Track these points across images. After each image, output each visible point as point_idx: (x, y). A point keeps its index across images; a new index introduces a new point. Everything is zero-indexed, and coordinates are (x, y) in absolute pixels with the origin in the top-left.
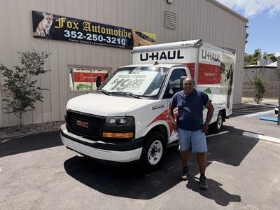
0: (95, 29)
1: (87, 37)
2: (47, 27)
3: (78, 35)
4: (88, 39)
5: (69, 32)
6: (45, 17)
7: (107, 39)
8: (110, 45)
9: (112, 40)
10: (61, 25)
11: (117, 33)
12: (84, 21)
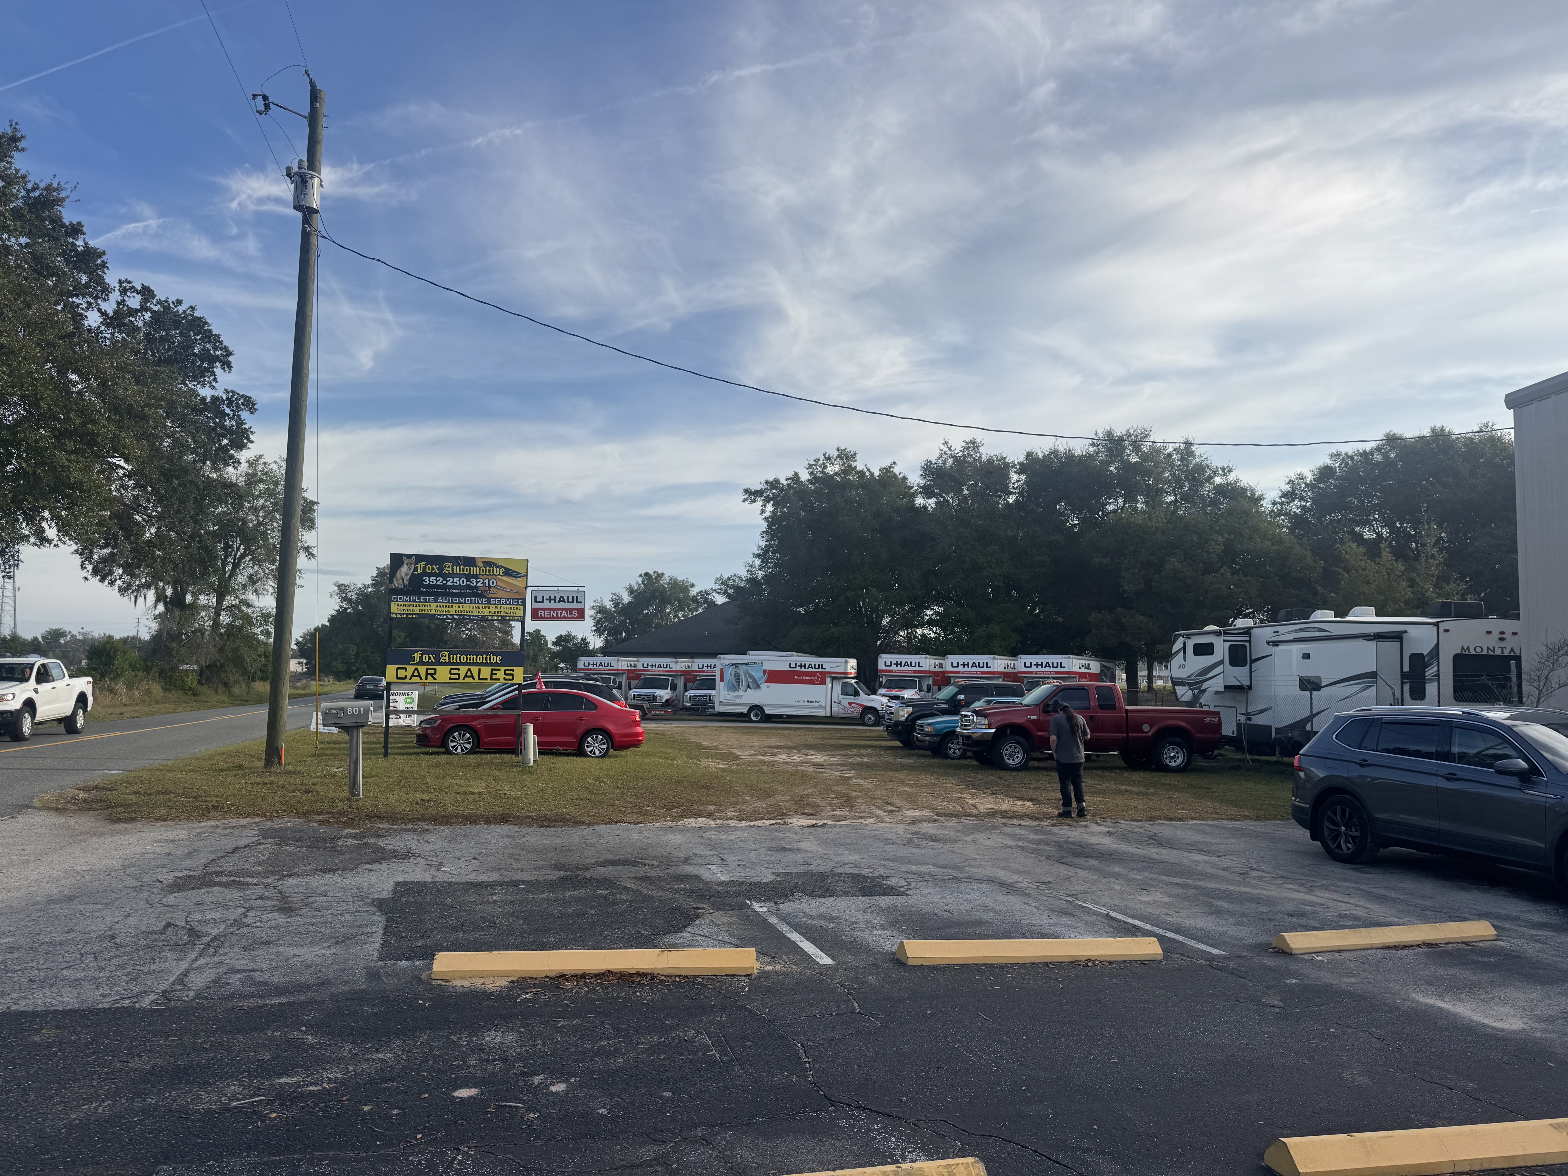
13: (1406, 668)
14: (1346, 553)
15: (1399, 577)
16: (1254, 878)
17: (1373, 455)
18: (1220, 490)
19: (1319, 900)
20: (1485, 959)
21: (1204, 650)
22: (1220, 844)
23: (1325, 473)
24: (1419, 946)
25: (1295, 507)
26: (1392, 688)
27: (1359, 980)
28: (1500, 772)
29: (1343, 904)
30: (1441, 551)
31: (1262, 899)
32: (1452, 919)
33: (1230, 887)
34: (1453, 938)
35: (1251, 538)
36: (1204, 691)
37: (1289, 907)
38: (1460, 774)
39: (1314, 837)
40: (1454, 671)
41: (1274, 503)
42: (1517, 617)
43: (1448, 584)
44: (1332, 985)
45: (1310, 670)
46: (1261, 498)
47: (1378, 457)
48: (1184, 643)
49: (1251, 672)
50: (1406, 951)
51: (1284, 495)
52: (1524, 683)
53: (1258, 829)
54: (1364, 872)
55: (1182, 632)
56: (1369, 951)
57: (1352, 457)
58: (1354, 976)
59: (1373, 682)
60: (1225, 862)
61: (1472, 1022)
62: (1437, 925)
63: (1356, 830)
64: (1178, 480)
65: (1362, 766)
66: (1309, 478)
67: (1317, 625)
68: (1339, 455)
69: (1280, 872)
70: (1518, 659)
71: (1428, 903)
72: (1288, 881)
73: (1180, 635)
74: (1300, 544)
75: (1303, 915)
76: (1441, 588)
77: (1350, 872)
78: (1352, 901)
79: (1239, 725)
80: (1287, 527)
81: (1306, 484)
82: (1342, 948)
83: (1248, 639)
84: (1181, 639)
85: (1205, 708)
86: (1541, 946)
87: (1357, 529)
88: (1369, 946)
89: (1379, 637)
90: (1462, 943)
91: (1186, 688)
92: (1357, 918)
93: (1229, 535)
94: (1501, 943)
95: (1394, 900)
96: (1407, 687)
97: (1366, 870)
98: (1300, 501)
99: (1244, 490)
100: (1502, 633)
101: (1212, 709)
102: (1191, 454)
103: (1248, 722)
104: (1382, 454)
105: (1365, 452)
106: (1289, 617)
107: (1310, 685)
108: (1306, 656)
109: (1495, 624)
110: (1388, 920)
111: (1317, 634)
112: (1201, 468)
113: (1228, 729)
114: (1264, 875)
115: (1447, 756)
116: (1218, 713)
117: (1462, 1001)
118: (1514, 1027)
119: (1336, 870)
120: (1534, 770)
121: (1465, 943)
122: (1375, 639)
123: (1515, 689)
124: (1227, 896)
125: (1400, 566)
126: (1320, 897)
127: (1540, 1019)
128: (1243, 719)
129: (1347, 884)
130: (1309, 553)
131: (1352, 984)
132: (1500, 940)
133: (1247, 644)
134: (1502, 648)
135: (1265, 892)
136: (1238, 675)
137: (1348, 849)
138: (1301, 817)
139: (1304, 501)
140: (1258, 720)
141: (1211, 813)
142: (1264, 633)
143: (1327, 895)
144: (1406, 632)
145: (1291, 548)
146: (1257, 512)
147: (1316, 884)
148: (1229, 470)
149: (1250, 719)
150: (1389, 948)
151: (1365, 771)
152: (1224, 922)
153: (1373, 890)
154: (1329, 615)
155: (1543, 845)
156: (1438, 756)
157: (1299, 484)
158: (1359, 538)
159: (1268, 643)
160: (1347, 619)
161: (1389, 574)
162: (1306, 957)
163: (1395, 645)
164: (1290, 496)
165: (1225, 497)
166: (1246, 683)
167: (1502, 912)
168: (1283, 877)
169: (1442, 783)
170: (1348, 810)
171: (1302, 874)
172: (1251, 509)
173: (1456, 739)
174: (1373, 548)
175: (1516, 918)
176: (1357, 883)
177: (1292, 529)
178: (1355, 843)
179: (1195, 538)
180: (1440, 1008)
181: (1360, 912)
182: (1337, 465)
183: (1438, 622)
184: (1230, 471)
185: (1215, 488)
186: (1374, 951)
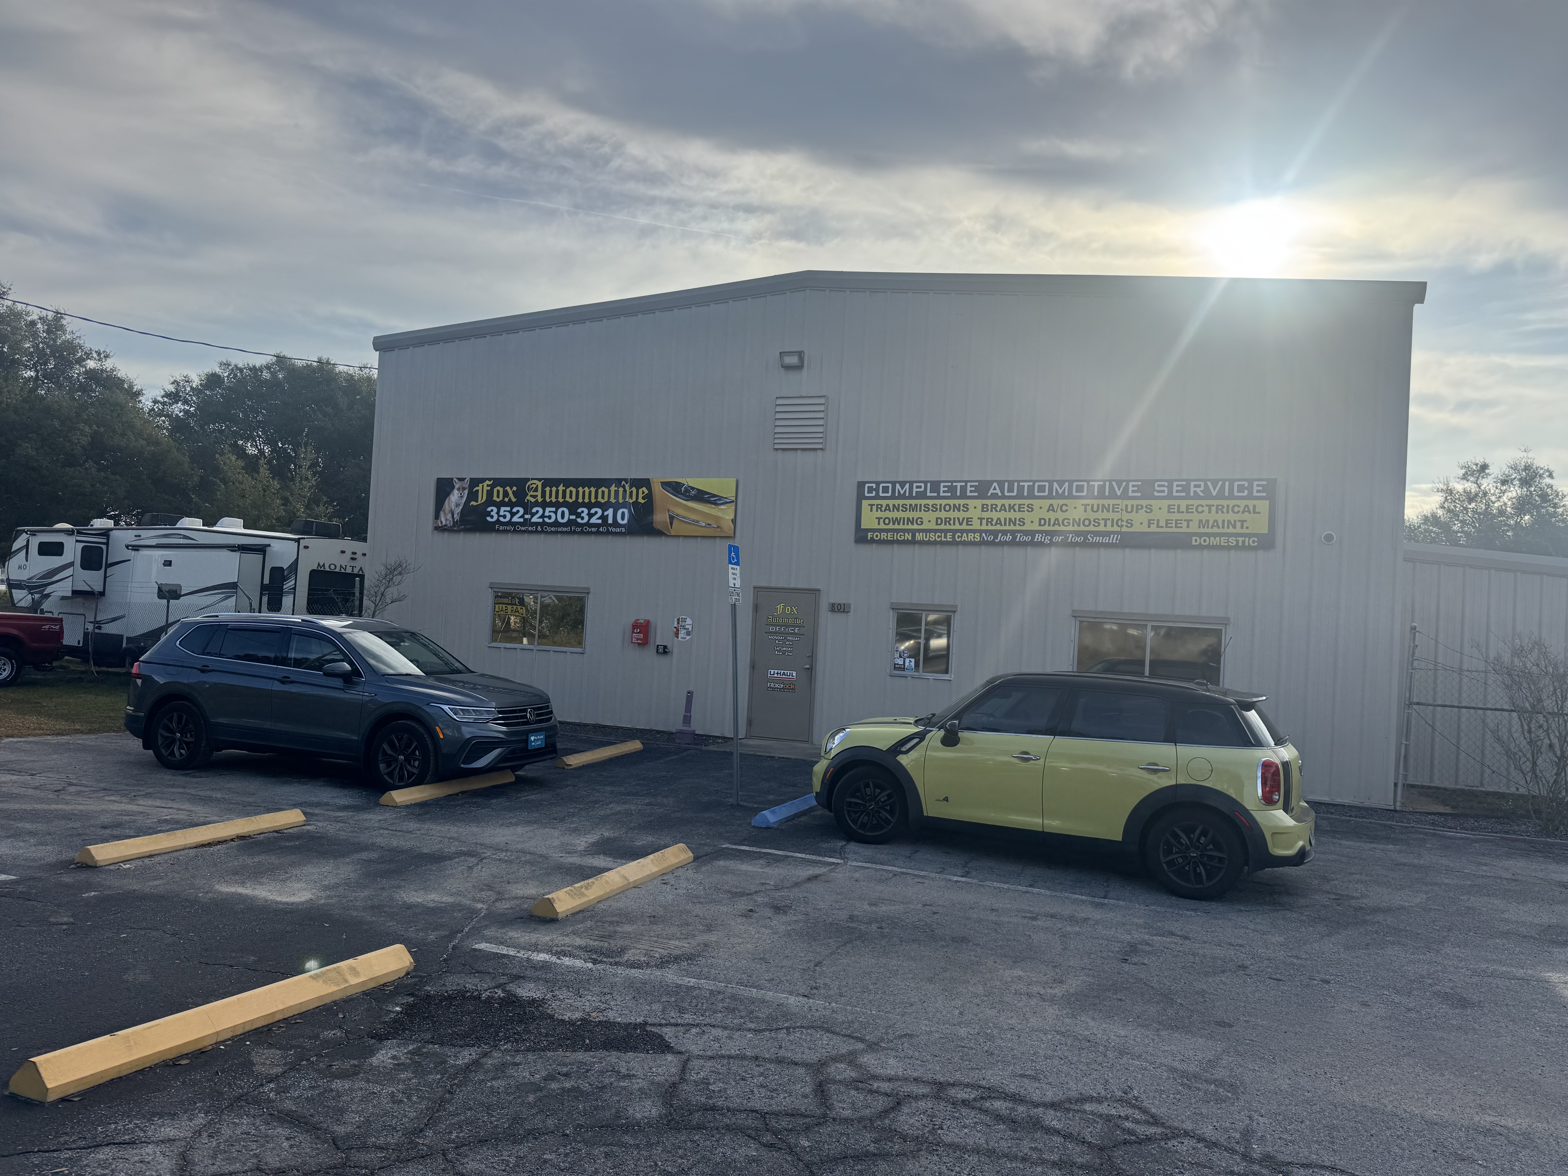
0: (551, 495)
1: (533, 515)
2: (457, 505)
3: (513, 514)
4: (535, 519)
5: (495, 509)
6: (457, 486)
7: (579, 515)
8: (586, 530)
9: (591, 516)
10: (482, 498)
11: (604, 494)
12: (528, 480)
13: (266, 581)
14: (224, 464)
15: (274, 494)
16: (70, 794)
17: (262, 372)
18: (92, 375)
19: (141, 809)
20: (292, 843)
21: (51, 549)
22: (38, 761)
23: (213, 380)
24: (232, 840)
25: (178, 409)
26: (249, 599)
27: (164, 881)
28: (329, 674)
29: (165, 810)
30: (314, 474)
31: (75, 815)
32: (269, 811)
33: (38, 806)
34: (266, 828)
35: (123, 435)
36: (48, 596)
37: (105, 819)
38: (293, 677)
39: (146, 747)
40: (309, 585)
41: (155, 402)
42: (365, 540)
43: (318, 506)
44: (134, 890)
45: (169, 578)
46: (139, 393)
47: (266, 375)
48: (28, 541)
49: (105, 577)
50: (219, 847)
51: (167, 395)
52: (365, 598)
53: (88, 743)
54: (194, 777)
55: (26, 528)
56: (182, 852)
57: (241, 370)
58: (161, 878)
59: (233, 592)
60: (38, 780)
61: (267, 901)
62: (253, 818)
63: (191, 736)
64: (41, 354)
65: (203, 671)
66: (196, 382)
67: (182, 532)
68: (229, 365)
69: (103, 785)
70: (362, 577)
71: (251, 799)
72: (110, 792)
73: (24, 531)
74: (178, 450)
75: (119, 825)
76: (311, 509)
77: (180, 777)
78: (175, 805)
79: (86, 635)
80: (167, 429)
81: (191, 387)
82: (153, 853)
83: (105, 541)
84: (24, 536)
85: (47, 615)
86: (342, 825)
87: (240, 442)
88: (183, 847)
89: (243, 549)
90: (274, 831)
91: (25, 592)
92: (177, 822)
93: (98, 427)
94: (308, 827)
95: (218, 800)
96: (265, 599)
97: (197, 774)
98: (183, 404)
99: (123, 381)
100: (354, 553)
101: (55, 616)
102: (62, 328)
103: (97, 631)
104: (271, 373)
105: (254, 367)
106: (155, 522)
107: (169, 593)
108: (168, 563)
109: (349, 545)
110: (208, 819)
111: (182, 541)
112: (71, 347)
113: (72, 637)
114: (85, 789)
115: (284, 661)
116: (61, 620)
117: (261, 884)
118: (303, 899)
119: (165, 777)
120: (355, 672)
121: (276, 832)
122: (239, 550)
123: (357, 603)
124: (34, 816)
125: (276, 484)
126: (143, 805)
127: (327, 888)
128: (90, 627)
129: (173, 790)
130: (187, 459)
131: (157, 886)
132: (308, 825)
133: (104, 547)
134: (353, 567)
135: (81, 807)
136: (92, 580)
137: (181, 754)
138: (134, 726)
139: (188, 405)
140: (110, 629)
141: (35, 729)
142: (124, 536)
143: (150, 803)
144: (269, 545)
145: (168, 451)
146: (134, 407)
147: (140, 793)
148: (103, 356)
149: (99, 628)
150: (203, 846)
151: (205, 677)
152: (22, 844)
153: (199, 793)
154: (197, 523)
155: (356, 738)
156: (276, 661)
157: (184, 387)
158: (241, 453)
159: (127, 547)
160: (215, 528)
161: (264, 491)
162: (112, 867)
163: (257, 558)
164: (174, 397)
165: (98, 383)
166: (98, 588)
167: (314, 799)
168: (104, 789)
169: (277, 687)
170: (185, 717)
171: (127, 785)
172: (127, 402)
173: (294, 645)
174: (252, 464)
175: (327, 804)
176: (184, 787)
177: (172, 432)
178: (188, 748)
179: (56, 423)
180: (240, 894)
181: (182, 816)
182: (226, 375)
183: (299, 539)
184: (106, 357)
185: (86, 372)
186: (187, 851)
